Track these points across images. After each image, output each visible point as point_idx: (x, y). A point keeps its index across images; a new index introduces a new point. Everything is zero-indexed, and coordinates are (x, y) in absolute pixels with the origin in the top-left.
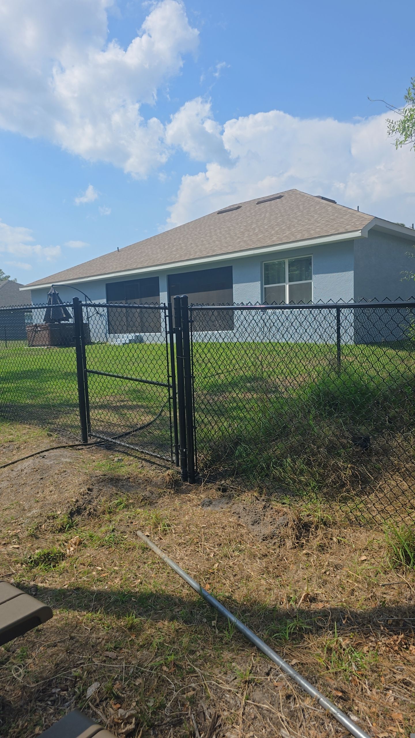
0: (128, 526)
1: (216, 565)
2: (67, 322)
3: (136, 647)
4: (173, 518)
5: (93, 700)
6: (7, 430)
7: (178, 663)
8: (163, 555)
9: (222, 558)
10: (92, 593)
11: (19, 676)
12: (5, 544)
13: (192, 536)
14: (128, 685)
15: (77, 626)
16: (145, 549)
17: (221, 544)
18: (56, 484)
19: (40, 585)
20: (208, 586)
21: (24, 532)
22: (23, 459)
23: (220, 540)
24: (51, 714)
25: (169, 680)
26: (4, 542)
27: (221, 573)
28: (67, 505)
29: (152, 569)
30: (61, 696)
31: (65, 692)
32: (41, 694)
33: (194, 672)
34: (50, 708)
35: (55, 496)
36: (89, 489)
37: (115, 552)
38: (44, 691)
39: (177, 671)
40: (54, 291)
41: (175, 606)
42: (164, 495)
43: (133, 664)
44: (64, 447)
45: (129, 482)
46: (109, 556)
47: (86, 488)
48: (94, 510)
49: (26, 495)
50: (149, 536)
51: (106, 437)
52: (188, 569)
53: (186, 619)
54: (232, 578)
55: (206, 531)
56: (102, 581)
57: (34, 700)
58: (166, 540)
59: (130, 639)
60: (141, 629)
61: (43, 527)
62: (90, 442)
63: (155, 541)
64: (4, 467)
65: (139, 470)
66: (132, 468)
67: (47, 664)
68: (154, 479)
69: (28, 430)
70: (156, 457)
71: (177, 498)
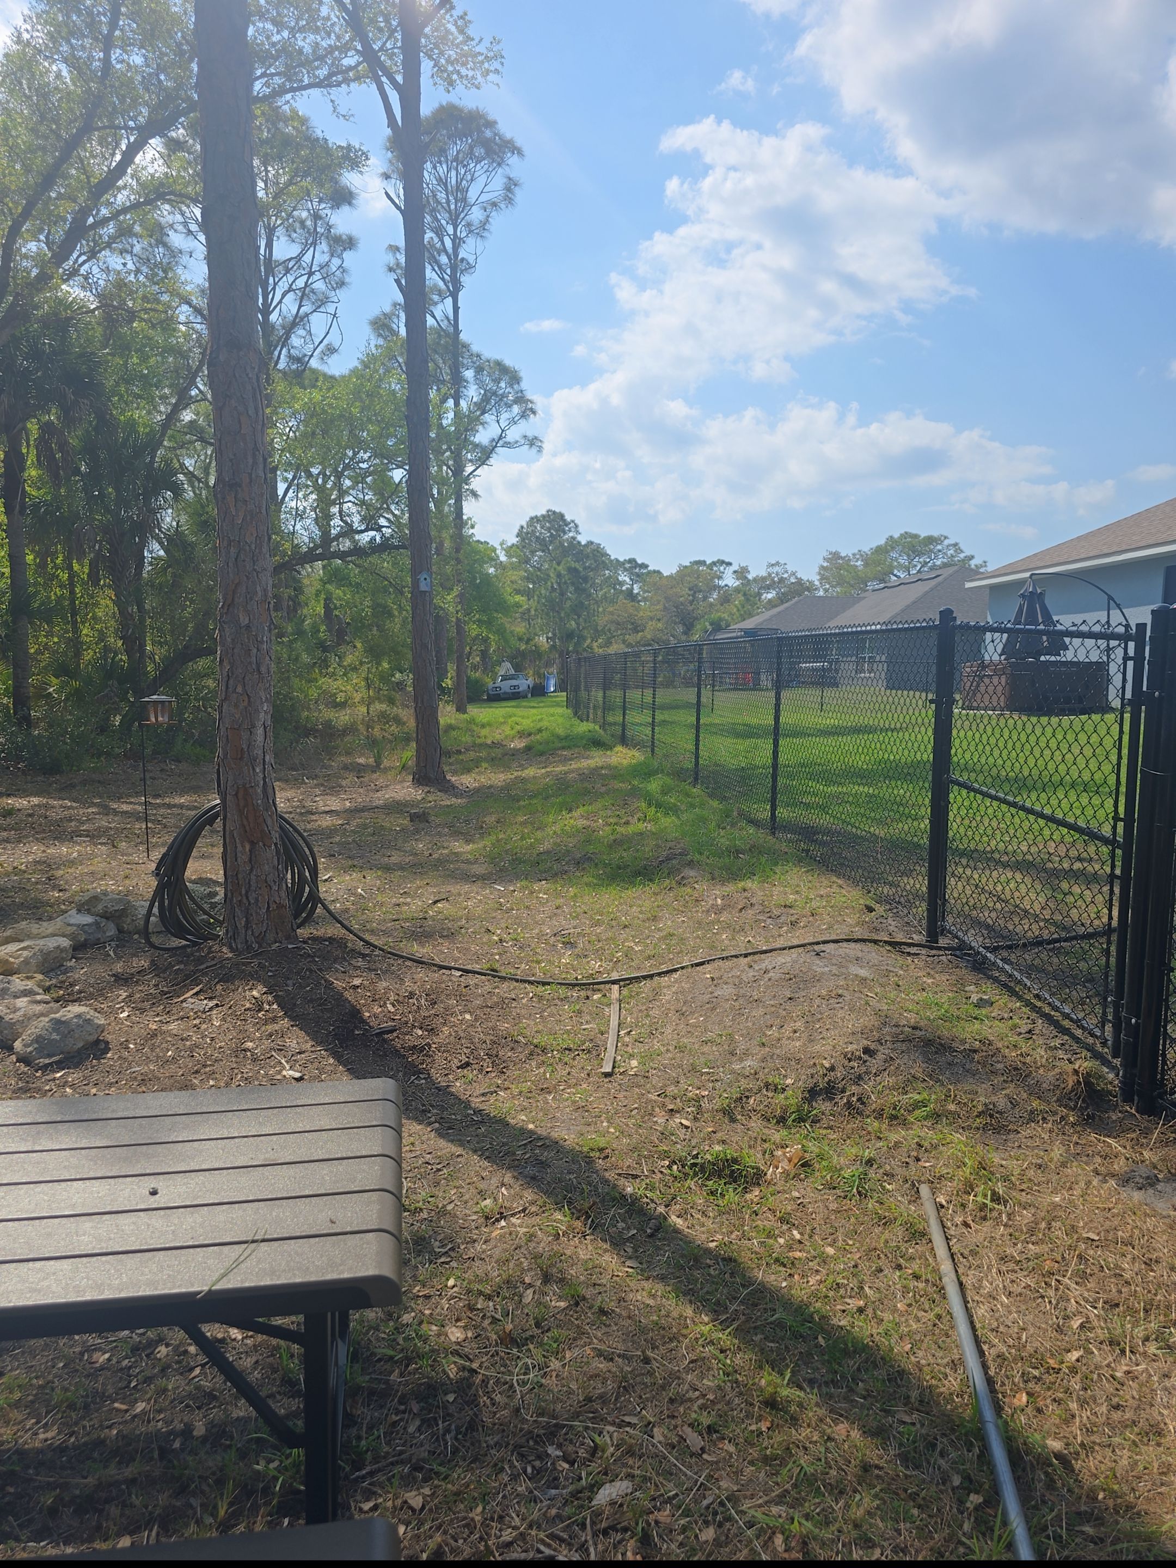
0: (907, 1163)
1: (1075, 1355)
2: (1052, 659)
3: (754, 1453)
4: (1024, 1186)
5: (598, 1514)
6: (795, 881)
8: (946, 1265)
9: (1101, 1343)
10: (748, 1282)
12: (671, 1111)
13: (1045, 1248)
14: (684, 1529)
16: (918, 1234)
17: (1117, 1305)
18: (810, 1019)
19: (674, 1220)
20: (1023, 1398)
21: (714, 1098)
22: (784, 949)
23: (1120, 1292)
26: (671, 1107)
28: (810, 1071)
29: (906, 1290)
30: (555, 1469)
31: (566, 1466)
32: (531, 1443)
34: (524, 1481)
35: (797, 1044)
36: (867, 1051)
37: (850, 1213)
38: (538, 1440)
40: (1034, 587)
41: (905, 1405)
42: (1044, 1119)
43: (719, 1488)
44: (875, 942)
45: (971, 1060)
46: (833, 1217)
47: (861, 1046)
48: (859, 1099)
49: (750, 1024)
50: (942, 1207)
51: (975, 940)
52: (993, 1330)
53: (909, 1452)
54: (1104, 1409)
55: (1091, 1252)
56: (785, 1266)
57: (510, 1447)
58: (980, 1233)
59: (753, 1427)
60: (792, 1418)
61: (751, 1101)
62: (943, 942)
63: (949, 1224)
64: (746, 956)
65: (1013, 1039)
66: (1001, 1027)
67: (574, 1386)
68: (1041, 1071)
69: (835, 888)
70: (1067, 1016)
71: (1075, 1138)
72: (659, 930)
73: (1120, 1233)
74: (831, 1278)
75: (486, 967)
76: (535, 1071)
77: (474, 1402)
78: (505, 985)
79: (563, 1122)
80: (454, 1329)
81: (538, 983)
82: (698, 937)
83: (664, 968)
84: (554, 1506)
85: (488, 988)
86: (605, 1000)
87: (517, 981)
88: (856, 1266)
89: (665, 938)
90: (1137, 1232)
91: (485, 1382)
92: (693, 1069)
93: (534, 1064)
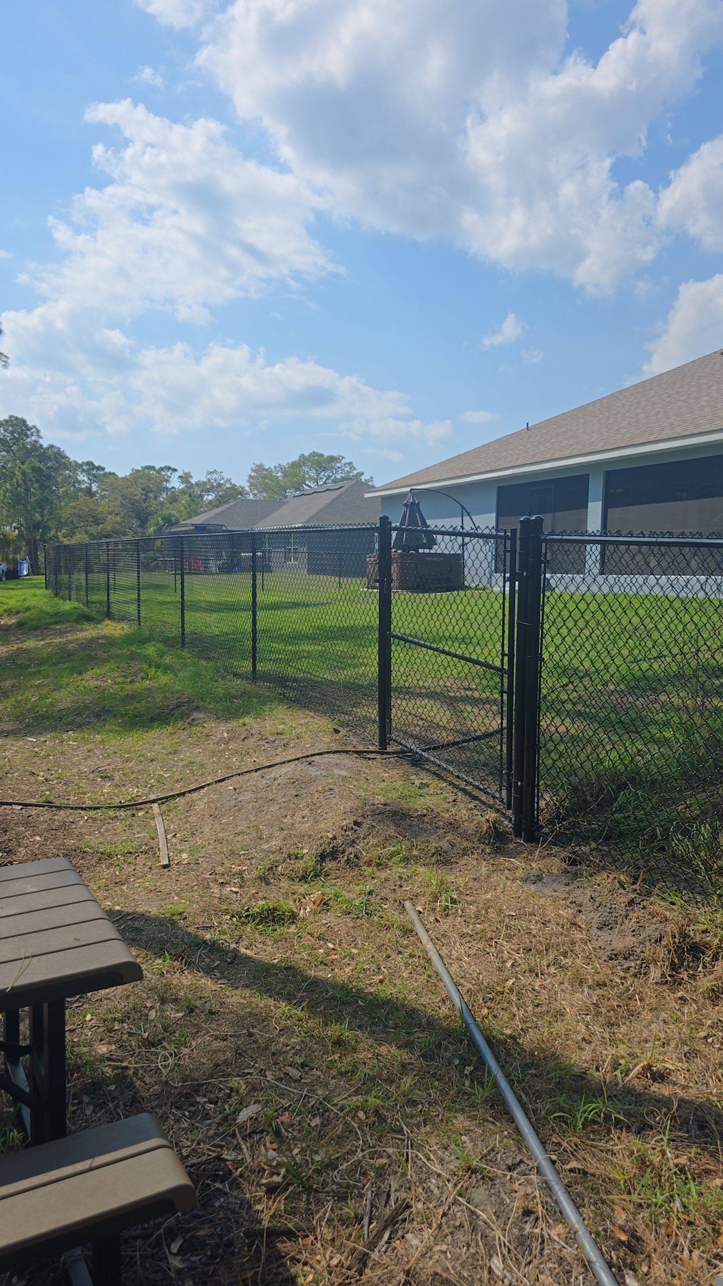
0: (394, 890)
1: (511, 982)
2: (427, 551)
3: (334, 1072)
4: (468, 892)
5: (242, 1127)
6: (280, 716)
7: (383, 1112)
8: (430, 946)
9: (525, 972)
10: (306, 978)
11: (165, 1067)
12: (222, 883)
13: (486, 925)
14: (300, 1123)
15: (262, 1019)
16: (408, 932)
17: (530, 950)
18: (313, 808)
19: (243, 950)
20: (485, 1011)
21: (252, 871)
22: (284, 763)
23: (531, 942)
24: (184, 1129)
25: (359, 1132)
26: (221, 881)
27: (514, 998)
28: (319, 842)
29: (407, 965)
30: (205, 1109)
31: (213, 1106)
32: (182, 1099)
33: (401, 1131)
34: (186, 1121)
35: (307, 825)
36: (356, 823)
37: (363, 926)
38: (188, 1096)
39: (376, 1124)
40: (413, 499)
41: (419, 1028)
42: (472, 852)
43: (317, 1095)
44: (347, 752)
45: (423, 822)
46: (352, 931)
47: (352, 820)
48: (355, 856)
49: (270, 817)
50: (420, 912)
51: (412, 745)
52: (462, 977)
53: (426, 1052)
54: (531, 1008)
55: (513, 923)
56: (327, 965)
57: (169, 1104)
58: (445, 925)
59: (330, 1059)
60: (353, 1049)
61: (280, 868)
62: (389, 749)
63: (426, 923)
64: (256, 770)
65: (446, 806)
66: (437, 800)
67: (204, 1061)
68: (466, 824)
69: (309, 719)
70: (477, 787)
71: (492, 861)
72: (182, 760)
73: (527, 909)
74: (359, 967)
75: (41, 800)
76: (105, 872)
77: (131, 1085)
78: (62, 813)
79: (143, 901)
80: (100, 1046)
81: (90, 808)
82: (214, 762)
83: (192, 787)
84: (211, 1129)
85: (48, 816)
86: (149, 816)
87: (72, 808)
88: (373, 957)
89: (187, 766)
90: (536, 907)
91: (136, 1073)
92: (233, 853)
93: (103, 866)
